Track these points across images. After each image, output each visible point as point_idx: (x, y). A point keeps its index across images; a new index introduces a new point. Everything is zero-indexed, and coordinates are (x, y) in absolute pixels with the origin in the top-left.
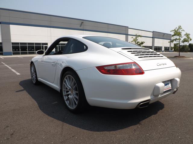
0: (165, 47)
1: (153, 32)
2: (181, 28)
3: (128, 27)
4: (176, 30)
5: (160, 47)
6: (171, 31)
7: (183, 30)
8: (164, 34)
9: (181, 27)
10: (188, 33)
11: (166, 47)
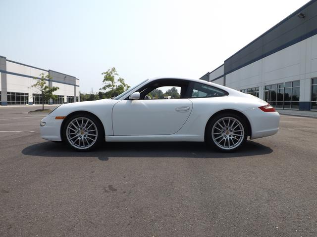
0: (67, 97)
1: (49, 71)
2: (115, 71)
3: (5, 58)
4: (109, 72)
5: (61, 96)
6: (102, 74)
7: (117, 74)
8: (66, 76)
9: (115, 69)
10: (122, 78)
11: (69, 97)
